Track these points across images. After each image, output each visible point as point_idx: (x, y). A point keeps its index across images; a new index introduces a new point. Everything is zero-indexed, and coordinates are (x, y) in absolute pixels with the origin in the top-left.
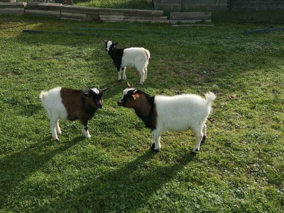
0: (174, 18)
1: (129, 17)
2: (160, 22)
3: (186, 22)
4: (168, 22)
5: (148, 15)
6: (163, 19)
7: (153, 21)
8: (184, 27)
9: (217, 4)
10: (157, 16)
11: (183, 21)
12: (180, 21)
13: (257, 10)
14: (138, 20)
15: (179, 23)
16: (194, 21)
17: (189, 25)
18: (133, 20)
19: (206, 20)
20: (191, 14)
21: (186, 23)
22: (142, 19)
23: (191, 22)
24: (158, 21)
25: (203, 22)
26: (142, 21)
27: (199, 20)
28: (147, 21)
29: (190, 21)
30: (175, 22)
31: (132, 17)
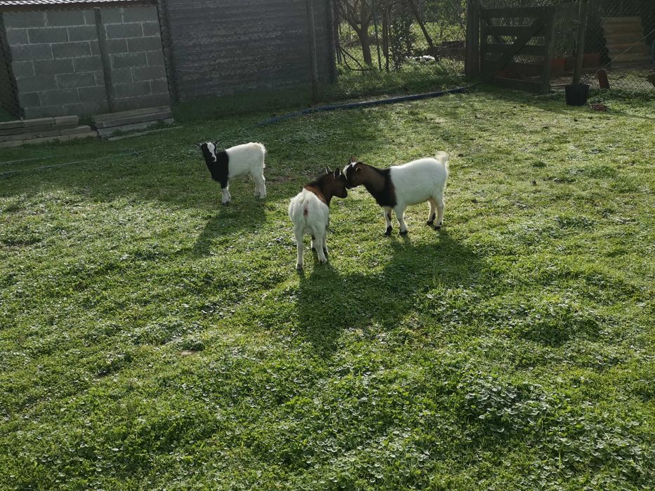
0: (105, 126)
1: (7, 137)
2: (79, 137)
3: (131, 129)
4: (94, 134)
5: (48, 128)
6: (83, 131)
7: (63, 139)
8: (133, 137)
9: (151, 94)
10: (71, 126)
11: (125, 129)
12: (119, 128)
13: (219, 95)
14: (28, 142)
15: (118, 133)
16: (145, 126)
17: (140, 134)
18: (18, 143)
19: (165, 120)
20: (134, 114)
21: (133, 131)
22: (38, 137)
23: (140, 128)
24: (73, 137)
25: (161, 124)
26: (39, 141)
27: (153, 122)
28: (51, 139)
29: (136, 127)
30: (108, 133)
31: (14, 137)
